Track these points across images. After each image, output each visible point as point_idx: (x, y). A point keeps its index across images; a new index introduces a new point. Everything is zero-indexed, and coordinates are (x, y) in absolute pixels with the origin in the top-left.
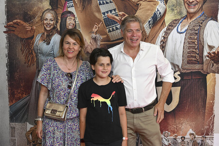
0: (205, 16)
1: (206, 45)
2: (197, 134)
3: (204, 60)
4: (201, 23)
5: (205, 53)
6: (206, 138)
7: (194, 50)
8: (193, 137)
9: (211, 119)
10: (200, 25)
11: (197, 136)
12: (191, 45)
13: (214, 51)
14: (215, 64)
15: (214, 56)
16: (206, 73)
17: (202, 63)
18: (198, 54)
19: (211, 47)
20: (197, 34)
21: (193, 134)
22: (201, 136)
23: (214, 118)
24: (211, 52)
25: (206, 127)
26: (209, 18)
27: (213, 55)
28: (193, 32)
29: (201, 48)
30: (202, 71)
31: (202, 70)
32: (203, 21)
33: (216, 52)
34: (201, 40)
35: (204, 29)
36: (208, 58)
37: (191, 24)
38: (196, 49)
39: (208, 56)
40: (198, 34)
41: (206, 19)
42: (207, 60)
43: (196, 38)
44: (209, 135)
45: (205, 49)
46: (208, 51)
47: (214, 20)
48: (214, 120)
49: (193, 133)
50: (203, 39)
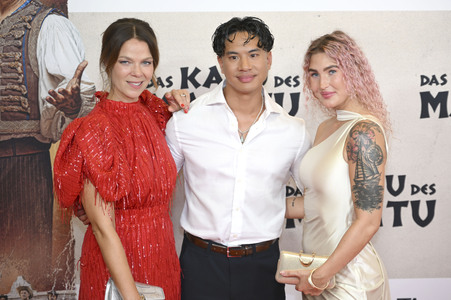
0: (37, 4)
1: (45, 73)
2: (35, 288)
3: (42, 109)
4: (30, 22)
5: (44, 94)
6: (57, 295)
7: (16, 87)
8: (27, 295)
9: (67, 251)
10: (25, 27)
11: (35, 293)
12: (8, 75)
13: (64, 87)
14: (68, 120)
15: (64, 100)
16: (47, 142)
17: (38, 117)
18: (26, 96)
19: (55, 79)
20: (19, 47)
21: (26, 288)
22: (45, 293)
23: (73, 248)
24: (56, 90)
25: (57, 270)
26: (46, 8)
27: (61, 96)
28: (10, 42)
29: (32, 80)
30: (37, 137)
31: (39, 132)
32: (34, 16)
33: (69, 90)
34: (32, 61)
35: (37, 35)
36: (49, 105)
37: (5, 23)
38: (20, 84)
39: (50, 101)
40: (24, 49)
41: (39, 11)
42: (47, 108)
43: (18, 57)
44: (64, 289)
45: (41, 83)
46: (51, 88)
47: (60, 14)
48: (73, 252)
49: (27, 284)
50: (36, 59)
